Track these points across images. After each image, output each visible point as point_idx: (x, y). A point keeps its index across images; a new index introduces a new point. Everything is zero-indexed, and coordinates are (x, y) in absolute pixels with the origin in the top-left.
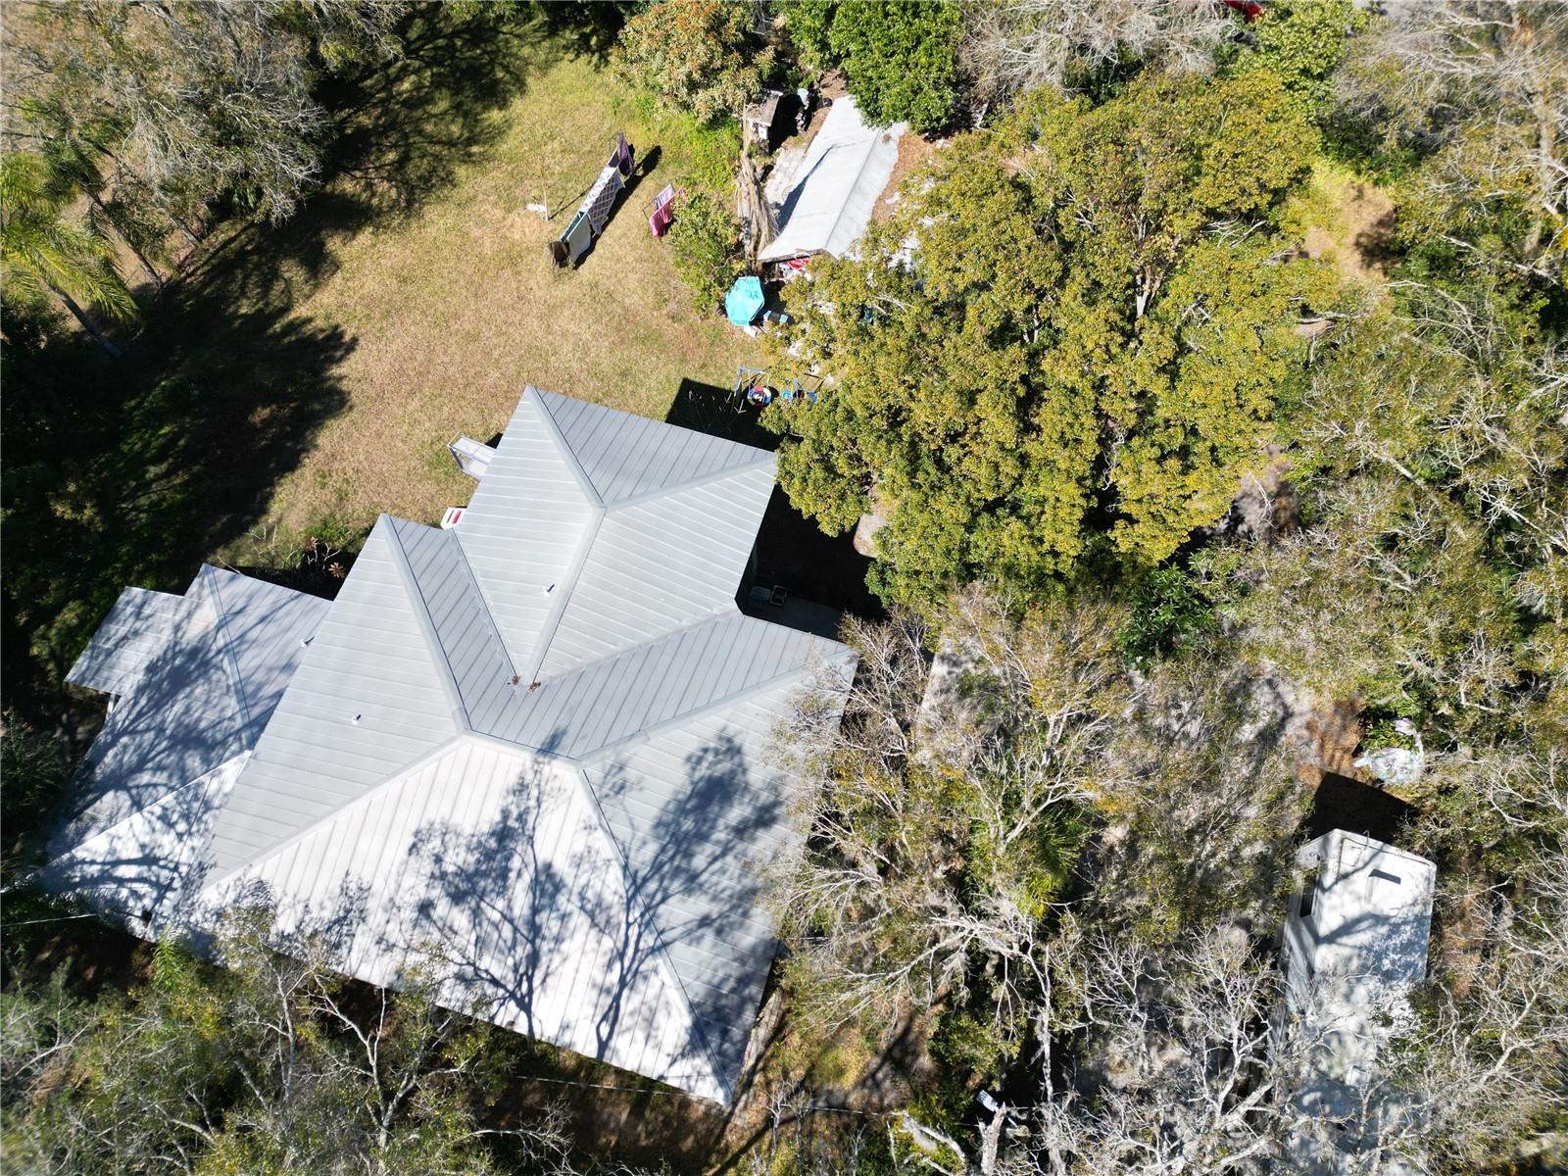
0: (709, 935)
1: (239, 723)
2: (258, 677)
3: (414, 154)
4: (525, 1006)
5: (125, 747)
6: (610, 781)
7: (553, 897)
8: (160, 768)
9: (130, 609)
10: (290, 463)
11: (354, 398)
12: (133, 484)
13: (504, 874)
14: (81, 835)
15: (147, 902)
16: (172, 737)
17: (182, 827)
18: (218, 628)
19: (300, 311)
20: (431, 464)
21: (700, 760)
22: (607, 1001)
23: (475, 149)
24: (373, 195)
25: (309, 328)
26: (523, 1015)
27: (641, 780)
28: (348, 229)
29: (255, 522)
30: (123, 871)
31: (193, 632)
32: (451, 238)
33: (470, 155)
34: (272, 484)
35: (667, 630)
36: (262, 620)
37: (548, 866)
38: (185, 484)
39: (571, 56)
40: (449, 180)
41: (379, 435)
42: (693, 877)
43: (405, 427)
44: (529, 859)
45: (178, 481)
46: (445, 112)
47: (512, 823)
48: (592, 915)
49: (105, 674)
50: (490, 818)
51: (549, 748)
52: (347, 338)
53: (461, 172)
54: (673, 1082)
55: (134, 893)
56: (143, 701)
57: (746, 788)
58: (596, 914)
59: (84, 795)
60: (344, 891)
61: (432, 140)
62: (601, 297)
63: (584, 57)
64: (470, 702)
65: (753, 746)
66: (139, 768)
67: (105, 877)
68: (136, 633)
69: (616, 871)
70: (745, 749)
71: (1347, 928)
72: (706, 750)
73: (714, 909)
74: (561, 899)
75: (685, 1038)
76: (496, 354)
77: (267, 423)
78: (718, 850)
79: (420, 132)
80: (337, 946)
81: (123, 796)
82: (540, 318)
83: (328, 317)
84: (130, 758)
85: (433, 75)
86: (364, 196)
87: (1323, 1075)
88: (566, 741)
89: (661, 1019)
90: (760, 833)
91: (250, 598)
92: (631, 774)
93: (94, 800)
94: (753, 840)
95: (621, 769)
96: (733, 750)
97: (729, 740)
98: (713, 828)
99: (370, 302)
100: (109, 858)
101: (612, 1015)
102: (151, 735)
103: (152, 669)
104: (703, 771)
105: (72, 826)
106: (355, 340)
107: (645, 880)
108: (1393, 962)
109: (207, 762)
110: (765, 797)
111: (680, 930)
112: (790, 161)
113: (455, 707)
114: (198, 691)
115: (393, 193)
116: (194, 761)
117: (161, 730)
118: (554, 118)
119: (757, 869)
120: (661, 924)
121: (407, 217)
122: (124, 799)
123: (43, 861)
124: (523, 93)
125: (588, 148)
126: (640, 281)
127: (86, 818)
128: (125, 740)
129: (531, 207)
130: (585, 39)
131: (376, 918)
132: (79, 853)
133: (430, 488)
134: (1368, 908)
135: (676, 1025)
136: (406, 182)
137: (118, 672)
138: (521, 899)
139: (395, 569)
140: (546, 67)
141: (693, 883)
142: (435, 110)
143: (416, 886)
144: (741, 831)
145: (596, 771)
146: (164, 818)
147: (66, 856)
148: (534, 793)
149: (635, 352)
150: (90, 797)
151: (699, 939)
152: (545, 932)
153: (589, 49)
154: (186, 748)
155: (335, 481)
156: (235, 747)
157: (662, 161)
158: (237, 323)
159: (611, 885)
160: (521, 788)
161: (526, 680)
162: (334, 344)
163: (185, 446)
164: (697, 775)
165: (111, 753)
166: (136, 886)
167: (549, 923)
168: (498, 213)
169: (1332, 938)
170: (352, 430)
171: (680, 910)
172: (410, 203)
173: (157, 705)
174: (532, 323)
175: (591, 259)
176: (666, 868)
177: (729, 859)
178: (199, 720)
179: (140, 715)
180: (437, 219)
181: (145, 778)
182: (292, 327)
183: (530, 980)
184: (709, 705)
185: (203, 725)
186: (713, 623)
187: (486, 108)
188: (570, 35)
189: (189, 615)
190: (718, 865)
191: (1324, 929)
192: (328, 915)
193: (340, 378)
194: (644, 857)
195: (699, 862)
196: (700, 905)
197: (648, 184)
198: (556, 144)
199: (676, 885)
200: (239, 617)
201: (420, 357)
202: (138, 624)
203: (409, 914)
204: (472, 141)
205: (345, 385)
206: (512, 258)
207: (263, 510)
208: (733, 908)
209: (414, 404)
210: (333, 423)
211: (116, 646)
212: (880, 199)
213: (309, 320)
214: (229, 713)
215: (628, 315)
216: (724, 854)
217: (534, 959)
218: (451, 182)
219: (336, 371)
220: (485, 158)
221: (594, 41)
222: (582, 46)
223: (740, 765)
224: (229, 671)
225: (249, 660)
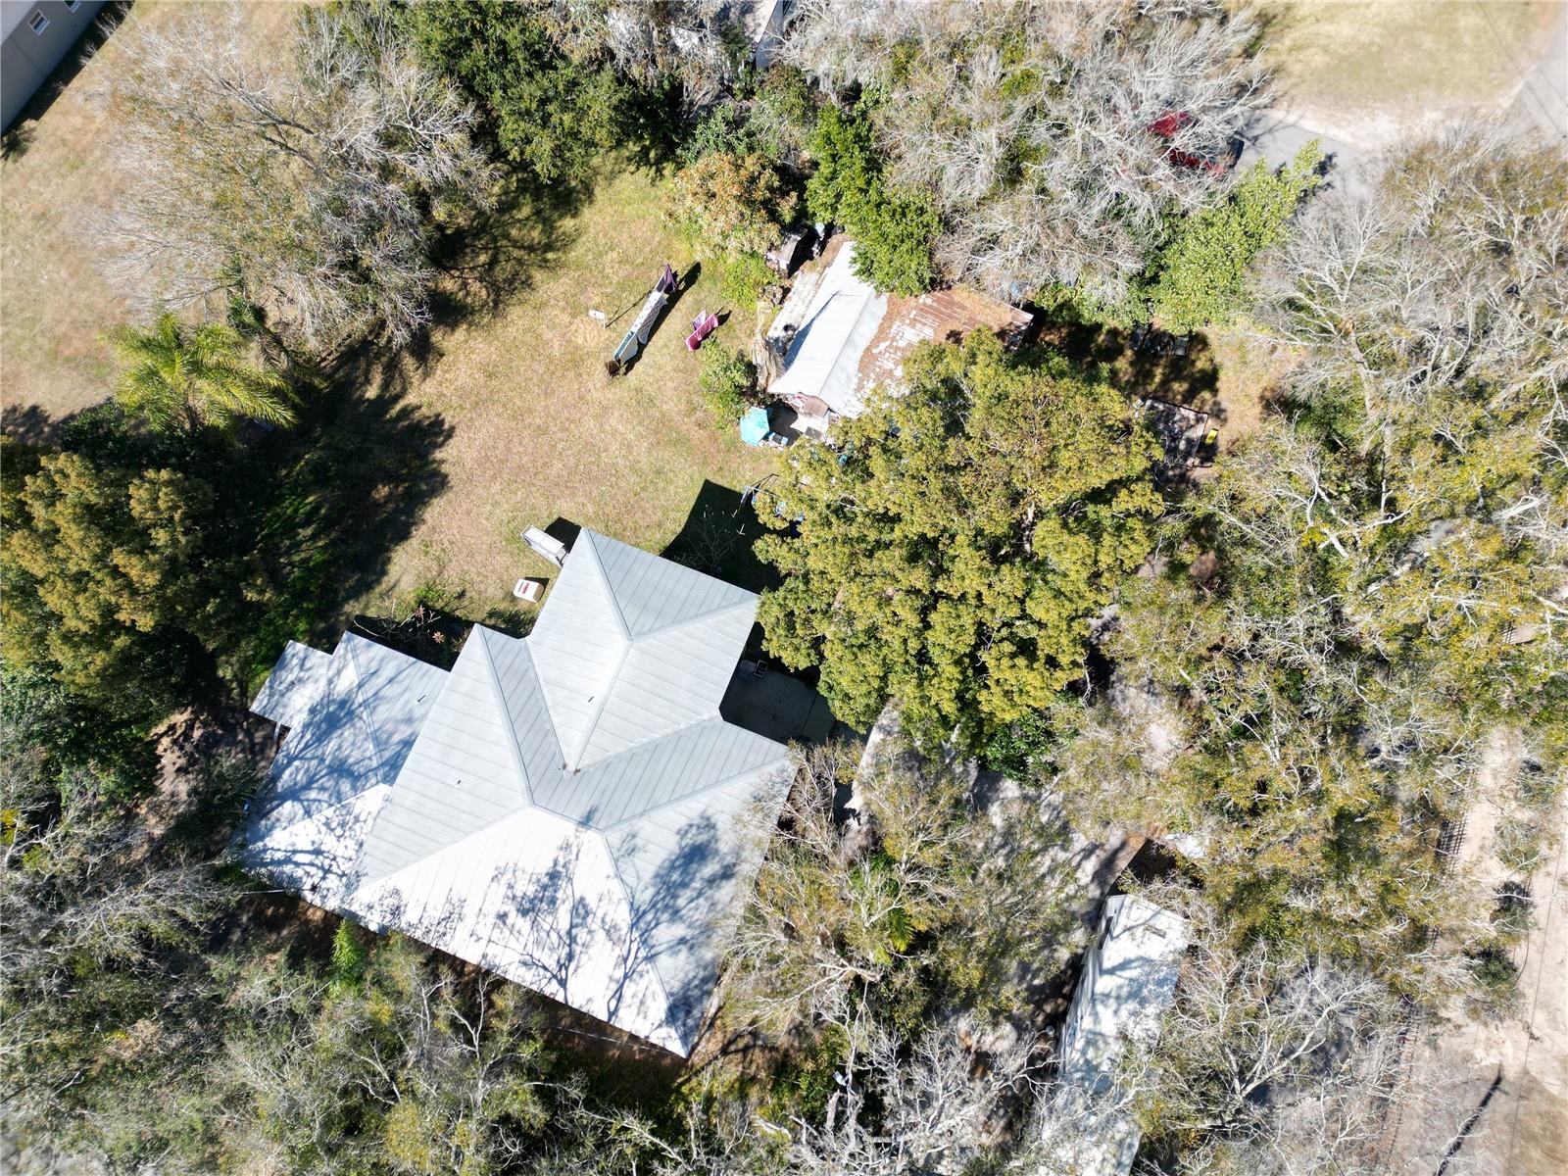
0: (684, 949)
1: (375, 764)
2: (389, 727)
3: (502, 257)
4: (563, 983)
5: (298, 770)
6: (626, 846)
7: (584, 918)
8: (322, 789)
9: (295, 661)
10: (403, 535)
11: (453, 480)
12: (288, 542)
13: (553, 901)
14: (270, 830)
15: (316, 880)
16: (329, 766)
17: (339, 831)
18: (360, 686)
19: (411, 399)
20: (507, 540)
21: (687, 832)
22: (614, 986)
23: (550, 256)
24: (468, 294)
25: (417, 415)
26: (562, 990)
27: (645, 846)
28: (447, 325)
29: (378, 582)
30: (299, 858)
31: (342, 686)
32: (528, 338)
33: (546, 261)
34: (388, 550)
35: (669, 731)
36: (391, 681)
37: (582, 899)
38: (325, 547)
39: (632, 168)
40: (528, 284)
41: (469, 513)
42: (676, 912)
43: (489, 507)
44: (569, 892)
45: (320, 544)
46: (527, 219)
47: (559, 868)
48: (608, 932)
49: (281, 710)
50: (546, 866)
51: (586, 821)
52: (446, 426)
53: (538, 276)
54: (653, 1040)
55: (308, 874)
56: (308, 736)
57: (716, 852)
58: (610, 932)
59: (271, 800)
60: (449, 901)
61: (515, 244)
62: (644, 401)
63: (644, 170)
64: (534, 781)
65: (723, 822)
66: (307, 787)
67: (287, 861)
68: (300, 680)
69: (625, 908)
70: (719, 825)
71: (1124, 965)
72: (691, 826)
73: (688, 933)
74: (589, 920)
75: (663, 1016)
76: (560, 446)
77: (389, 498)
78: (695, 895)
79: (507, 236)
80: (444, 934)
81: (298, 806)
82: (595, 417)
83: (430, 405)
84: (301, 778)
85: (518, 180)
86: (461, 294)
87: (1087, 1062)
88: (597, 816)
89: (649, 1001)
90: (724, 882)
91: (382, 660)
92: (639, 842)
93: (278, 806)
94: (719, 887)
95: (634, 836)
96: (709, 825)
97: (708, 819)
98: (692, 880)
99: (462, 393)
100: (290, 848)
101: (618, 995)
102: (314, 763)
103: (313, 711)
104: (688, 841)
105: (263, 822)
106: (452, 429)
107: (645, 912)
108: (1150, 991)
109: (354, 788)
110: (729, 859)
111: (664, 946)
112: (805, 285)
113: (523, 786)
114: (346, 734)
115: (484, 293)
116: (345, 786)
117: (322, 760)
118: (615, 229)
119: (719, 907)
120: (651, 942)
121: (494, 317)
122: (299, 808)
123: (243, 846)
124: (591, 203)
125: (640, 261)
126: (676, 389)
127: (273, 819)
128: (297, 763)
129: (592, 313)
130: (645, 151)
131: (470, 920)
132: (269, 842)
133: (506, 560)
134: (1141, 953)
135: (659, 1008)
136: (493, 284)
137: (289, 711)
138: (563, 919)
139: (485, 672)
140: (612, 177)
141: (676, 915)
142: (519, 216)
143: (497, 902)
144: (711, 882)
145: (615, 837)
146: (327, 824)
147: (260, 844)
148: (575, 850)
149: (666, 453)
150: (275, 803)
151: (677, 953)
152: (579, 940)
153: (648, 163)
154: (340, 776)
155: (435, 550)
156: (373, 781)
157: (700, 278)
158: (362, 408)
159: (623, 917)
160: (567, 847)
161: (571, 767)
162: (435, 431)
163: (326, 516)
164: (684, 843)
165: (287, 772)
166: (308, 868)
167: (582, 935)
168: (566, 318)
169: (1112, 971)
170: (448, 507)
171: (666, 933)
172: (496, 304)
173: (321, 739)
174: (590, 424)
175: (638, 366)
176: (659, 905)
177: (701, 900)
178: (348, 757)
179: (307, 746)
180: (518, 318)
181: (313, 795)
182: (406, 412)
183: (567, 969)
184: (694, 793)
185: (351, 760)
186: (702, 728)
187: (561, 217)
188: (633, 147)
189: (339, 673)
190: (693, 905)
191: (1107, 964)
192: (439, 914)
193: (443, 461)
194: (645, 897)
195: (681, 902)
196: (679, 930)
197: (688, 299)
198: (615, 255)
199: (666, 916)
200: (374, 678)
201: (501, 446)
202: (302, 674)
203: (492, 919)
204: (549, 247)
205: (445, 469)
206: (575, 360)
207: (384, 573)
208: (701, 933)
209: (496, 487)
210: (435, 501)
211: (288, 689)
212: (868, 349)
213: (419, 407)
214: (368, 754)
215: (664, 419)
216: (697, 897)
217: (570, 957)
218: (529, 285)
219: (438, 455)
220: (560, 264)
221: (652, 154)
222: (642, 158)
223: (714, 836)
224: (368, 721)
225: (383, 713)
